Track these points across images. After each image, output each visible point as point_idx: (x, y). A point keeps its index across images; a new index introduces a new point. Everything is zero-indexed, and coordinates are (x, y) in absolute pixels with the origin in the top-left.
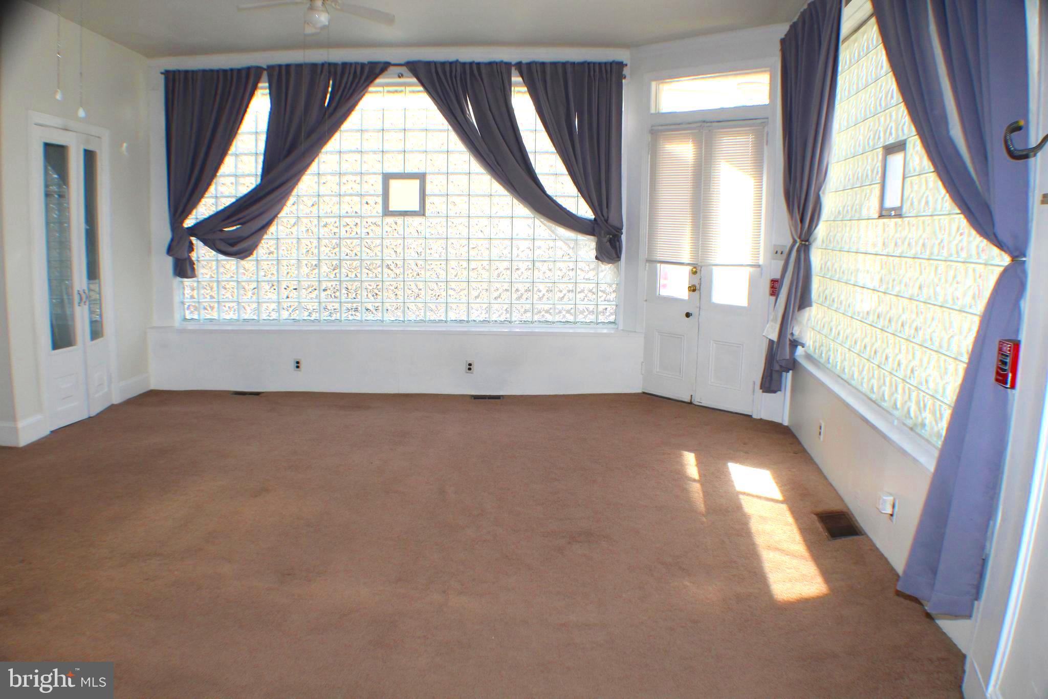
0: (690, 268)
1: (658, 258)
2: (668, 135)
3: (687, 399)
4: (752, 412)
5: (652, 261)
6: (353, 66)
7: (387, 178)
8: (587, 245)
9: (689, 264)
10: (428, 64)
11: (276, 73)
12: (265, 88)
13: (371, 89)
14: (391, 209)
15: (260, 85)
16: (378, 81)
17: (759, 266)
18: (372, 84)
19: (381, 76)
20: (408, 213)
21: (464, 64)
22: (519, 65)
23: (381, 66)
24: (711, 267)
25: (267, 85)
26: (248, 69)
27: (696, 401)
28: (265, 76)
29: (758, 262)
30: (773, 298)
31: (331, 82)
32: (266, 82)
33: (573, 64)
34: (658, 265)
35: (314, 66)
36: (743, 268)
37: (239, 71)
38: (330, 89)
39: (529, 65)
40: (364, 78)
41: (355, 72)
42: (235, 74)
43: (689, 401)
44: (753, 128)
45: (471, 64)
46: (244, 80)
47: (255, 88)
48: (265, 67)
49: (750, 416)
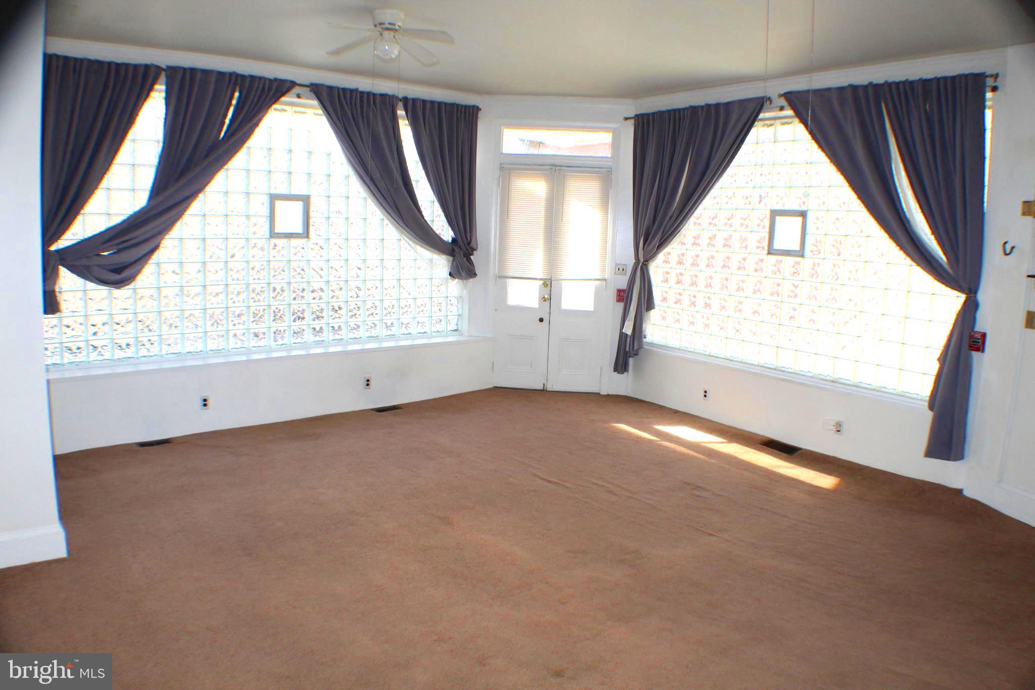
0: (542, 282)
1: (510, 274)
2: (517, 173)
3: (539, 386)
4: (600, 390)
5: (502, 277)
6: (262, 82)
7: (274, 198)
8: (441, 263)
9: (541, 279)
10: (330, 88)
11: (179, 76)
12: (160, 91)
13: (275, 106)
14: (276, 231)
15: (157, 87)
16: (283, 99)
17: (605, 280)
18: (278, 102)
19: (288, 95)
20: (294, 235)
21: (362, 93)
22: (405, 100)
23: (288, 85)
24: (561, 281)
25: (163, 87)
26: (147, 67)
27: (549, 388)
28: (163, 78)
29: (605, 277)
30: (622, 305)
31: (237, 94)
32: (163, 85)
33: (446, 104)
34: (508, 280)
35: (221, 74)
36: (591, 281)
37: (136, 67)
38: (234, 102)
39: (414, 100)
40: (271, 94)
41: (263, 88)
42: (131, 70)
43: (542, 389)
44: (599, 175)
45: (369, 93)
46: (140, 79)
47: (151, 89)
48: (164, 67)
49: (599, 394)
